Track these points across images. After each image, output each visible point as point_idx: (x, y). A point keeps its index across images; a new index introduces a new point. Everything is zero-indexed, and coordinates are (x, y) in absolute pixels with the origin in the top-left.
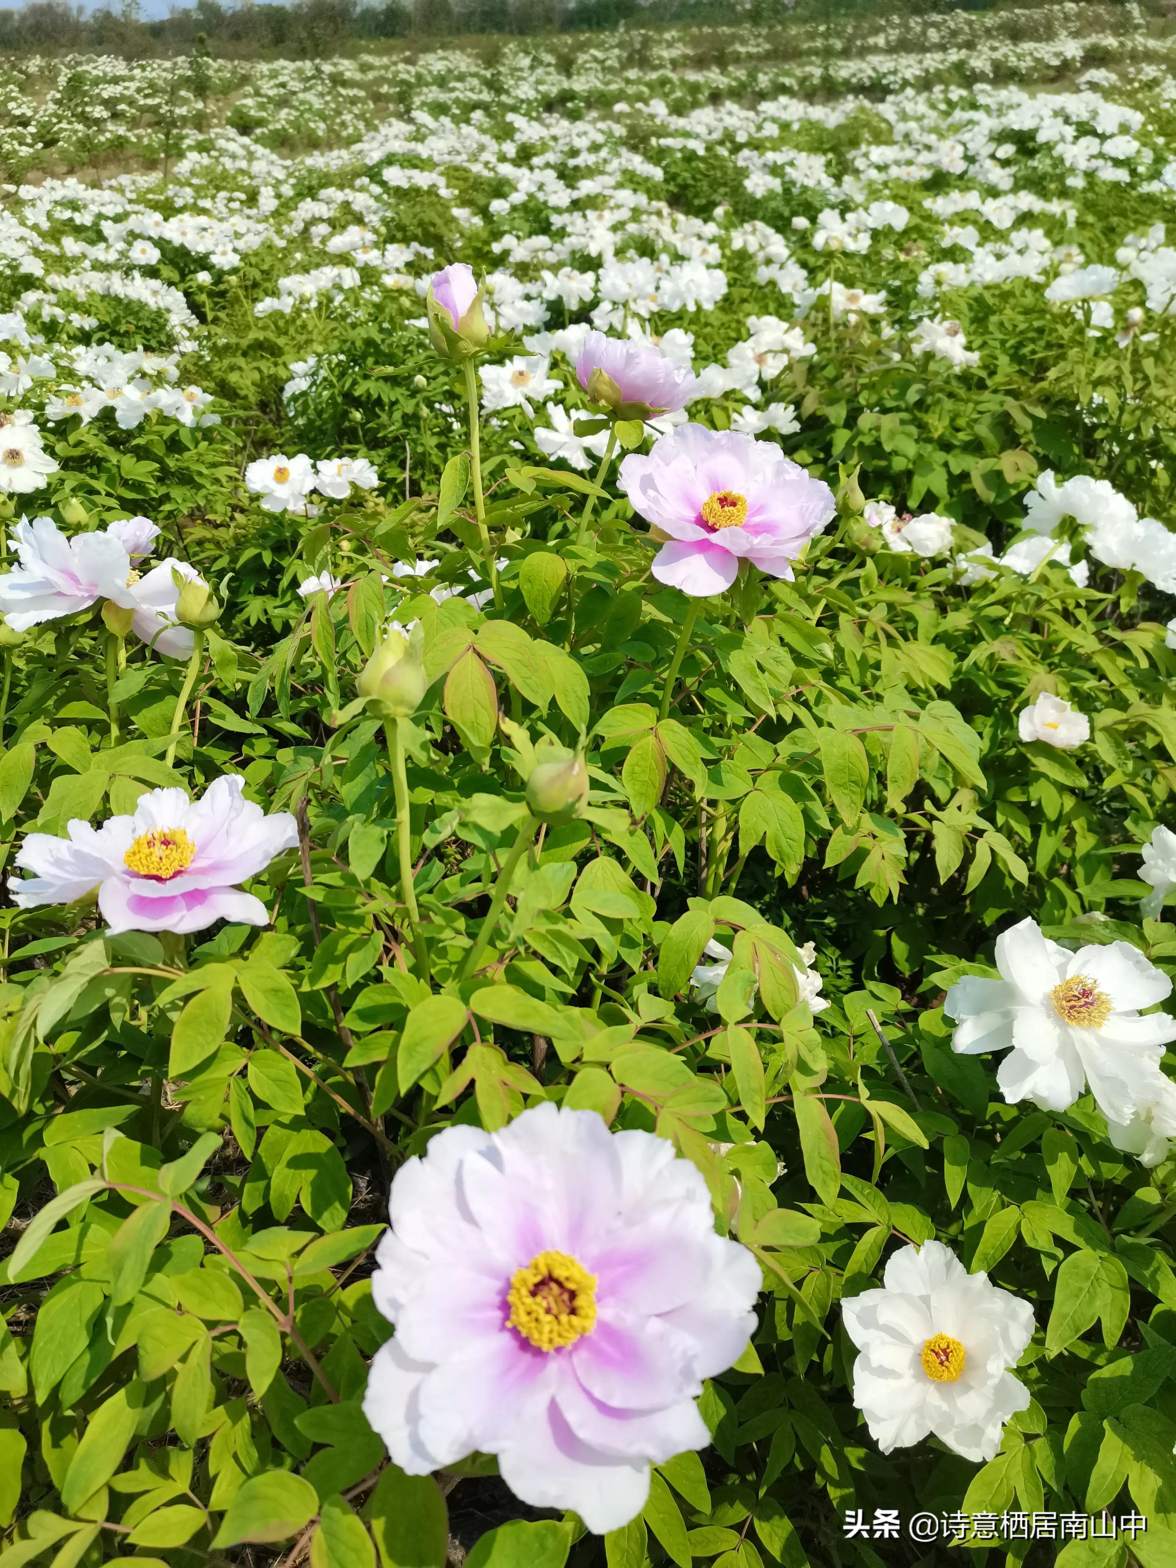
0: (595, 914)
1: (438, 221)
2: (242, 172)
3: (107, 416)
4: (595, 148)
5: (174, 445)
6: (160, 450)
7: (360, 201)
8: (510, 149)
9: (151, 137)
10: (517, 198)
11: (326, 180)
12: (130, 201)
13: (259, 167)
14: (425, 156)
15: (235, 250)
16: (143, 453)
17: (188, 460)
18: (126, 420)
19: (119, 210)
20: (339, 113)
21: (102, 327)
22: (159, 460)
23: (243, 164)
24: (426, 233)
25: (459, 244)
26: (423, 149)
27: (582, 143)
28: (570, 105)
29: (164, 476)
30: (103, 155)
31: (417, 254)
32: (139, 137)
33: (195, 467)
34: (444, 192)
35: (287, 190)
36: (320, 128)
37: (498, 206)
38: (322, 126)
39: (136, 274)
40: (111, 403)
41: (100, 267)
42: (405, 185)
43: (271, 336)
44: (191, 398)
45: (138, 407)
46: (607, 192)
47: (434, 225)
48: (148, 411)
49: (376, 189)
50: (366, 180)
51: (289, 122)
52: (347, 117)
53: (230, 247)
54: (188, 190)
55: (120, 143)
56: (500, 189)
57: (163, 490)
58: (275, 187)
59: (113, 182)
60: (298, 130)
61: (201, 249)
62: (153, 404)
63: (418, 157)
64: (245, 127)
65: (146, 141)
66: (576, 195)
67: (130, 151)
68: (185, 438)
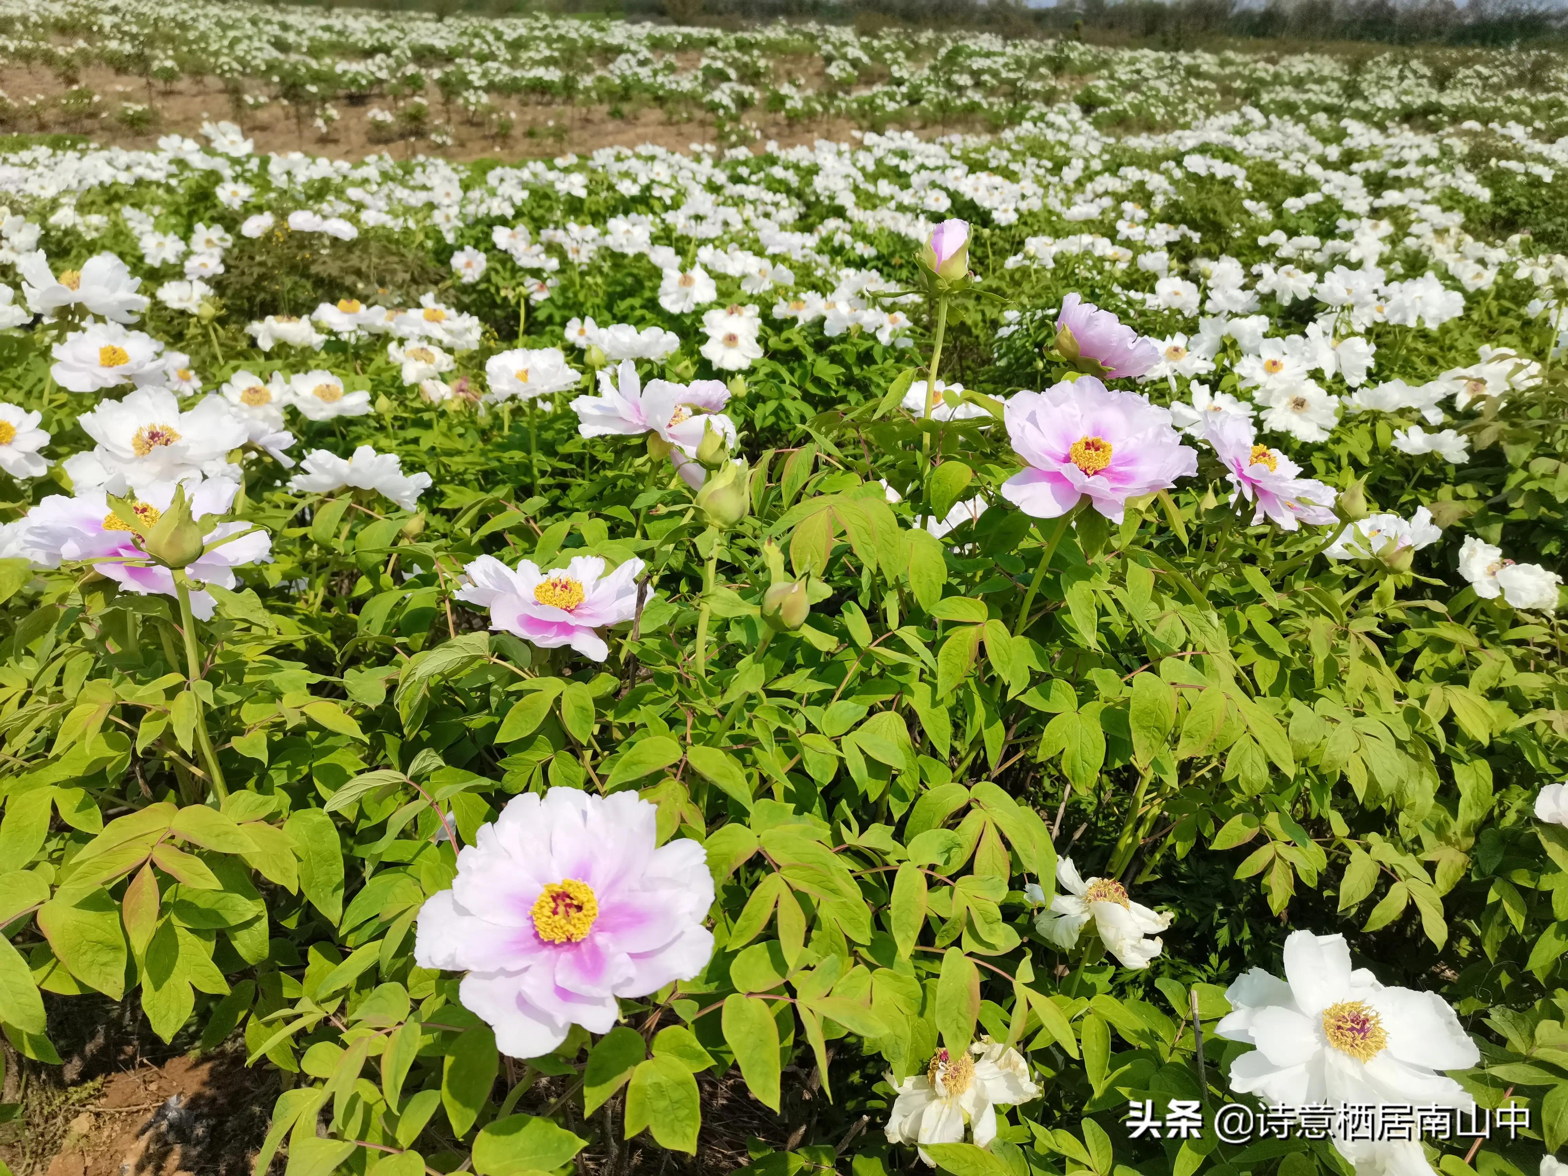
0: (863, 752)
1: (1220, 208)
2: (1061, 143)
3: (820, 323)
4: (1425, 161)
5: (866, 358)
6: (850, 359)
7: (1155, 181)
8: (1333, 152)
9: (1000, 105)
10: (1312, 198)
11: (1137, 160)
12: (953, 157)
13: (1078, 141)
14: (1239, 149)
15: (1017, 210)
16: (836, 359)
17: (871, 372)
18: (832, 330)
19: (940, 163)
20: (1183, 101)
21: (879, 258)
22: (848, 368)
23: (1064, 137)
24: (1205, 218)
25: (1237, 234)
26: (1238, 143)
27: (1413, 155)
28: (1431, 118)
29: (849, 382)
30: (955, 116)
31: (1184, 236)
32: (991, 105)
33: (877, 379)
34: (1239, 184)
35: (1096, 165)
36: (1159, 113)
37: (1293, 204)
38: (1162, 111)
39: (922, 217)
40: (825, 313)
41: (901, 208)
42: (1203, 173)
43: (1003, 285)
44: (893, 321)
45: (843, 320)
46: (1412, 205)
47: (1215, 212)
48: (850, 324)
49: (1178, 174)
50: (1172, 164)
51: (1131, 104)
52: (1191, 106)
53: (1012, 206)
54: (1006, 154)
55: (973, 108)
56: (1300, 188)
57: (842, 392)
58: (1086, 160)
59: (945, 140)
60: (1139, 113)
61: (987, 205)
62: (856, 320)
63: (1232, 149)
64: (1088, 105)
65: (996, 108)
66: (1378, 203)
67: (980, 115)
68: (877, 354)
